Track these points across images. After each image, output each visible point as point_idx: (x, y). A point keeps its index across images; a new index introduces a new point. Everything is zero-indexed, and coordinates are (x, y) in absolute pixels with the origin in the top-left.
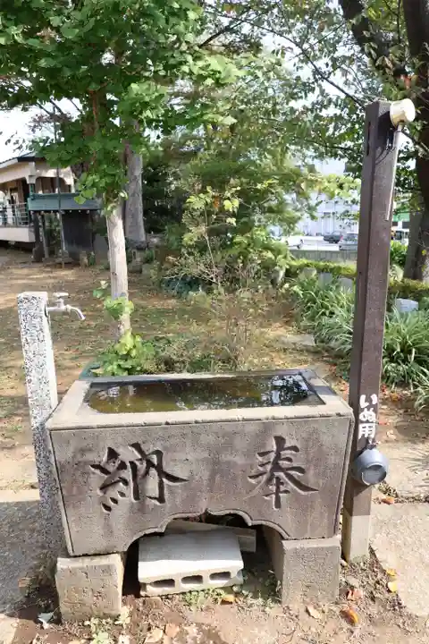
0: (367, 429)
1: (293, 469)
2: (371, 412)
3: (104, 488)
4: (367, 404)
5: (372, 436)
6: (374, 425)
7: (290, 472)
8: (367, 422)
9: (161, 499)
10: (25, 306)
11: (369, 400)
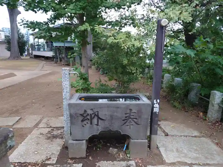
0: (156, 110)
1: (134, 118)
2: (157, 104)
3: (82, 121)
4: (156, 102)
5: (158, 112)
6: (158, 108)
7: (133, 119)
8: (156, 107)
9: (97, 125)
10: (64, 71)
11: (157, 101)
